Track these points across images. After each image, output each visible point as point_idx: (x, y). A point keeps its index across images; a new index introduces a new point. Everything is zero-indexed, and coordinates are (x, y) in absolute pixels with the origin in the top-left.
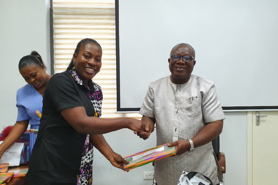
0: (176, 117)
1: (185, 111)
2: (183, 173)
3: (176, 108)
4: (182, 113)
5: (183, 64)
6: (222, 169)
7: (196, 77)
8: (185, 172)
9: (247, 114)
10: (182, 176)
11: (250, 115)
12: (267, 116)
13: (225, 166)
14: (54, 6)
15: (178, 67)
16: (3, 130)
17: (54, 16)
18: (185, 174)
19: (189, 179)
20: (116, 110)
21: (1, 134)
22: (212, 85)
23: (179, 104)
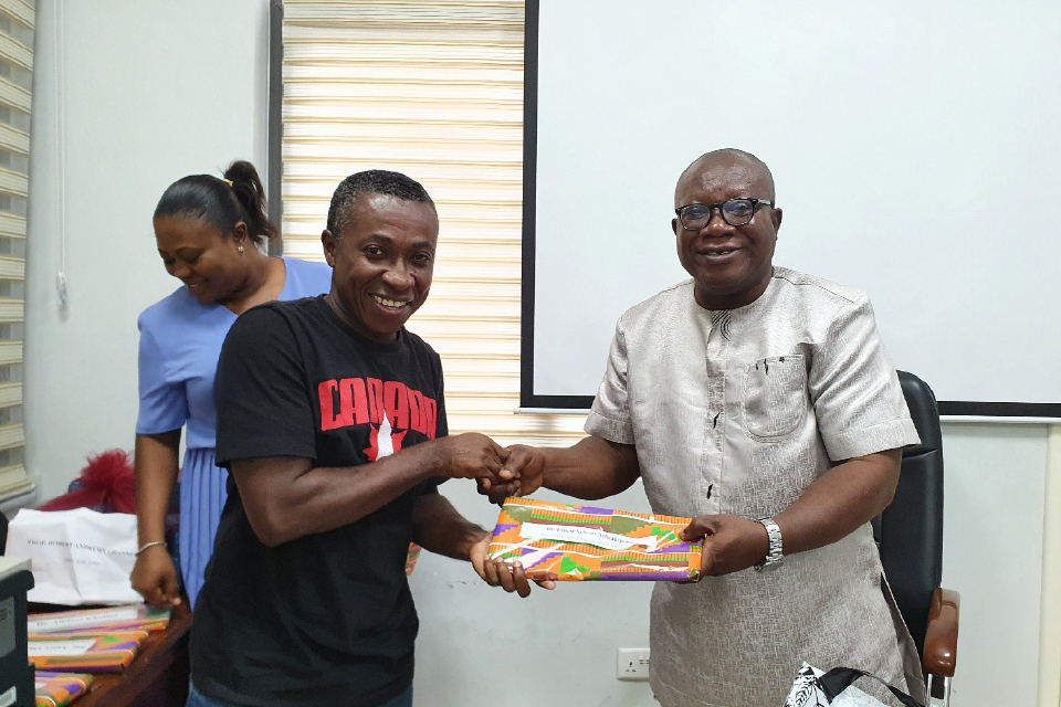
0: (710, 442)
1: (744, 416)
2: (805, 673)
3: (712, 406)
4: (734, 424)
5: (729, 235)
6: (940, 657)
7: (794, 279)
8: (814, 669)
9: (1048, 436)
10: (800, 683)
13: (953, 649)
15: (712, 250)
16: (86, 464)
17: (286, 32)
18: (811, 676)
19: (830, 697)
20: (518, 402)
21: (78, 480)
22: (855, 307)
23: (720, 388)
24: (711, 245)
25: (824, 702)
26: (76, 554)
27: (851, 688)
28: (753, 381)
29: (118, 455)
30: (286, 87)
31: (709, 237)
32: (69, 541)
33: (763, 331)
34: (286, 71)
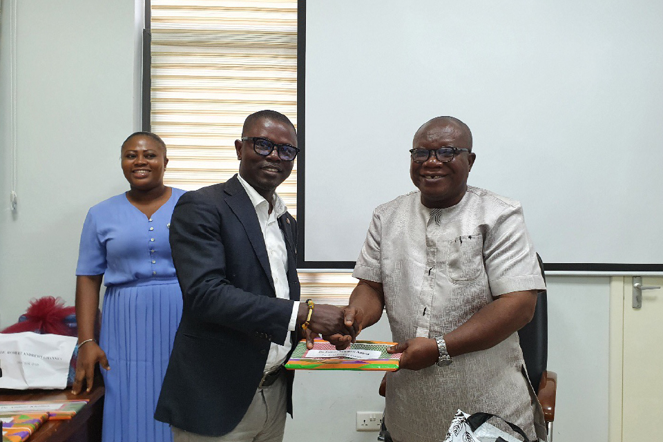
0: (426, 283)
1: (447, 269)
3: (428, 263)
4: (441, 274)
5: (439, 167)
6: (545, 410)
7: (479, 193)
9: (610, 282)
10: (456, 421)
11: (617, 285)
12: (659, 288)
13: (553, 405)
14: (153, 25)
15: (428, 175)
16: (30, 305)
17: (153, 48)
18: (462, 417)
19: (474, 429)
21: (24, 315)
22: (514, 209)
23: (433, 253)
24: (428, 172)
25: (470, 432)
26: (24, 359)
27: (486, 424)
28: (453, 249)
29: (50, 299)
30: (153, 81)
31: (428, 167)
32: (20, 351)
33: (459, 221)
34: (153, 71)
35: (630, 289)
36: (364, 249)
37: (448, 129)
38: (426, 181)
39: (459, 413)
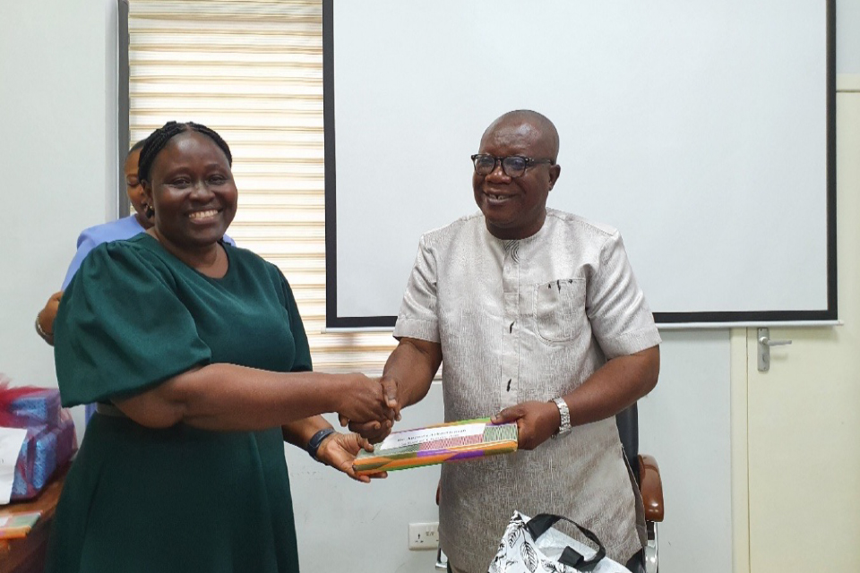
0: (507, 344)
1: (536, 325)
2: (515, 519)
3: (507, 316)
4: (527, 331)
5: (504, 183)
6: (651, 507)
7: (564, 217)
9: (730, 338)
10: (511, 527)
11: (738, 341)
12: (790, 343)
13: (660, 500)
15: (492, 193)
17: (132, 23)
18: (520, 521)
19: (535, 537)
20: (324, 323)
22: (614, 239)
23: (514, 301)
24: (492, 189)
25: (530, 541)
27: (551, 529)
28: (545, 297)
30: (131, 68)
31: (491, 182)
33: (548, 257)
34: (132, 55)
35: (754, 346)
36: (408, 294)
37: (524, 129)
38: (488, 201)
39: (516, 516)
